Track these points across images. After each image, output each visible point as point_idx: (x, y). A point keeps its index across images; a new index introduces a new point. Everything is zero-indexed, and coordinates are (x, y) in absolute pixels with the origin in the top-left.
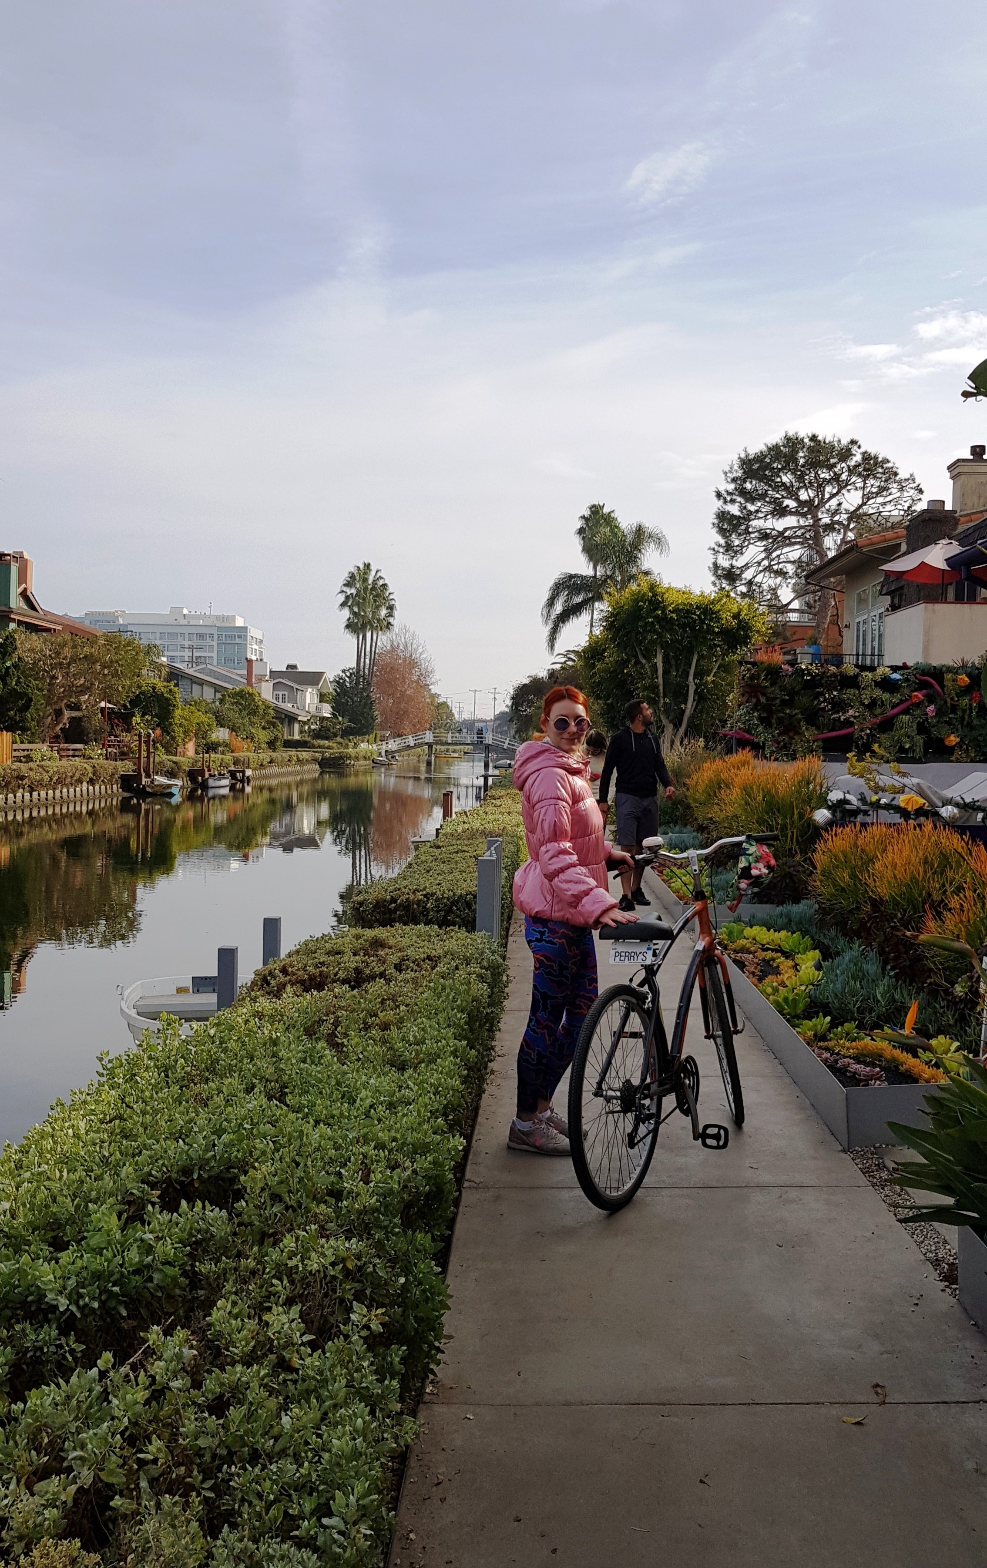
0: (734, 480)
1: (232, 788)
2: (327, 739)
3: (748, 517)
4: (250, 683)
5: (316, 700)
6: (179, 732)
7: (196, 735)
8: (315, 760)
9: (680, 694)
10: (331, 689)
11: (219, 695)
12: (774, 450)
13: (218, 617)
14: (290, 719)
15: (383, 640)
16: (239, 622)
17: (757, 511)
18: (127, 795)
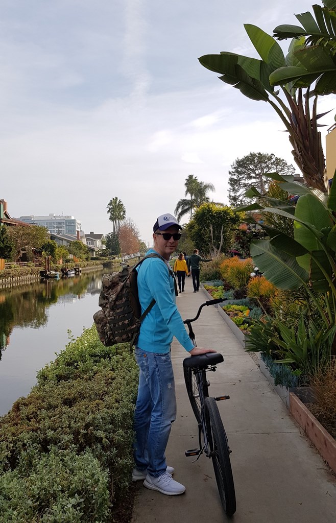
0: (235, 168)
1: (75, 274)
2: (105, 256)
3: (239, 180)
4: (78, 239)
5: (100, 243)
6: (57, 256)
7: (63, 257)
8: (101, 264)
9: (218, 239)
10: (105, 240)
11: (68, 244)
12: (247, 158)
13: (65, 217)
14: (93, 250)
15: (122, 223)
16: (73, 218)
17: (242, 178)
18: (43, 278)
